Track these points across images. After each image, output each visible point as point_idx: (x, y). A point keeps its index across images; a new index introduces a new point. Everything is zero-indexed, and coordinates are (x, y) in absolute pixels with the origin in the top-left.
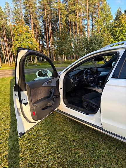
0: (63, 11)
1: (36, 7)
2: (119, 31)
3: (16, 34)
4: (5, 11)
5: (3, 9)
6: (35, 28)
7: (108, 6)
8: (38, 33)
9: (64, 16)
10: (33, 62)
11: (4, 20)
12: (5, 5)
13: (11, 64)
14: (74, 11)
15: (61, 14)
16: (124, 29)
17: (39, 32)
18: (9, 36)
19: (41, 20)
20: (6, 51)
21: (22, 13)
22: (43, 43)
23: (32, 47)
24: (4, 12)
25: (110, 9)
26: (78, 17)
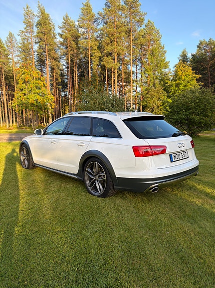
0: (95, 51)
1: (55, 43)
2: (174, 85)
3: (21, 82)
4: (7, 46)
5: (4, 42)
6: (52, 73)
7: (163, 48)
8: (57, 79)
9: (96, 59)
10: (45, 124)
11: (3, 60)
12: (8, 37)
13: (9, 126)
14: (110, 54)
15: (92, 56)
16: (181, 84)
17: (59, 79)
18: (10, 82)
19: (63, 61)
20: (4, 105)
21: (34, 49)
22: (66, 95)
23: (43, 101)
24: (5, 46)
25: (165, 52)
26: (116, 62)
